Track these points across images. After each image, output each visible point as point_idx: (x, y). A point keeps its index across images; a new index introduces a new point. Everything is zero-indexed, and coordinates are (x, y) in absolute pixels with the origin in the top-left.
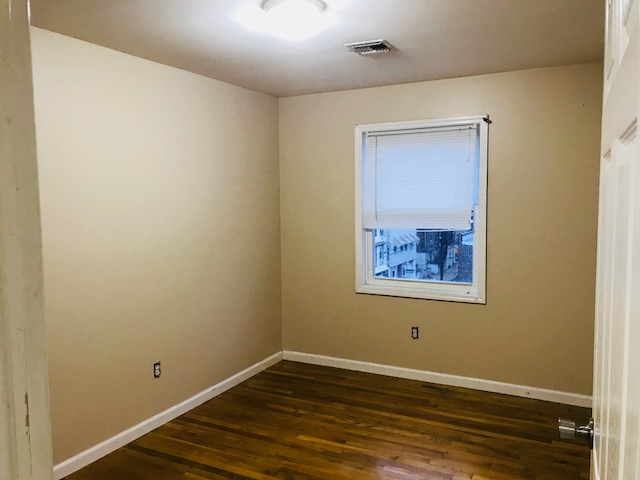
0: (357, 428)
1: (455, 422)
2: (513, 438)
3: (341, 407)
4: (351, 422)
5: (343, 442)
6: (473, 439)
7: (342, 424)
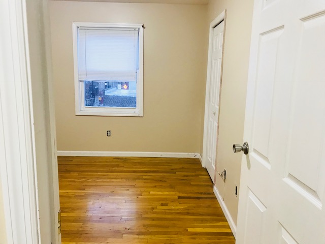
0: (88, 182)
1: (134, 172)
2: (161, 174)
3: (76, 174)
4: (84, 180)
5: (84, 189)
6: (144, 177)
7: (80, 182)
